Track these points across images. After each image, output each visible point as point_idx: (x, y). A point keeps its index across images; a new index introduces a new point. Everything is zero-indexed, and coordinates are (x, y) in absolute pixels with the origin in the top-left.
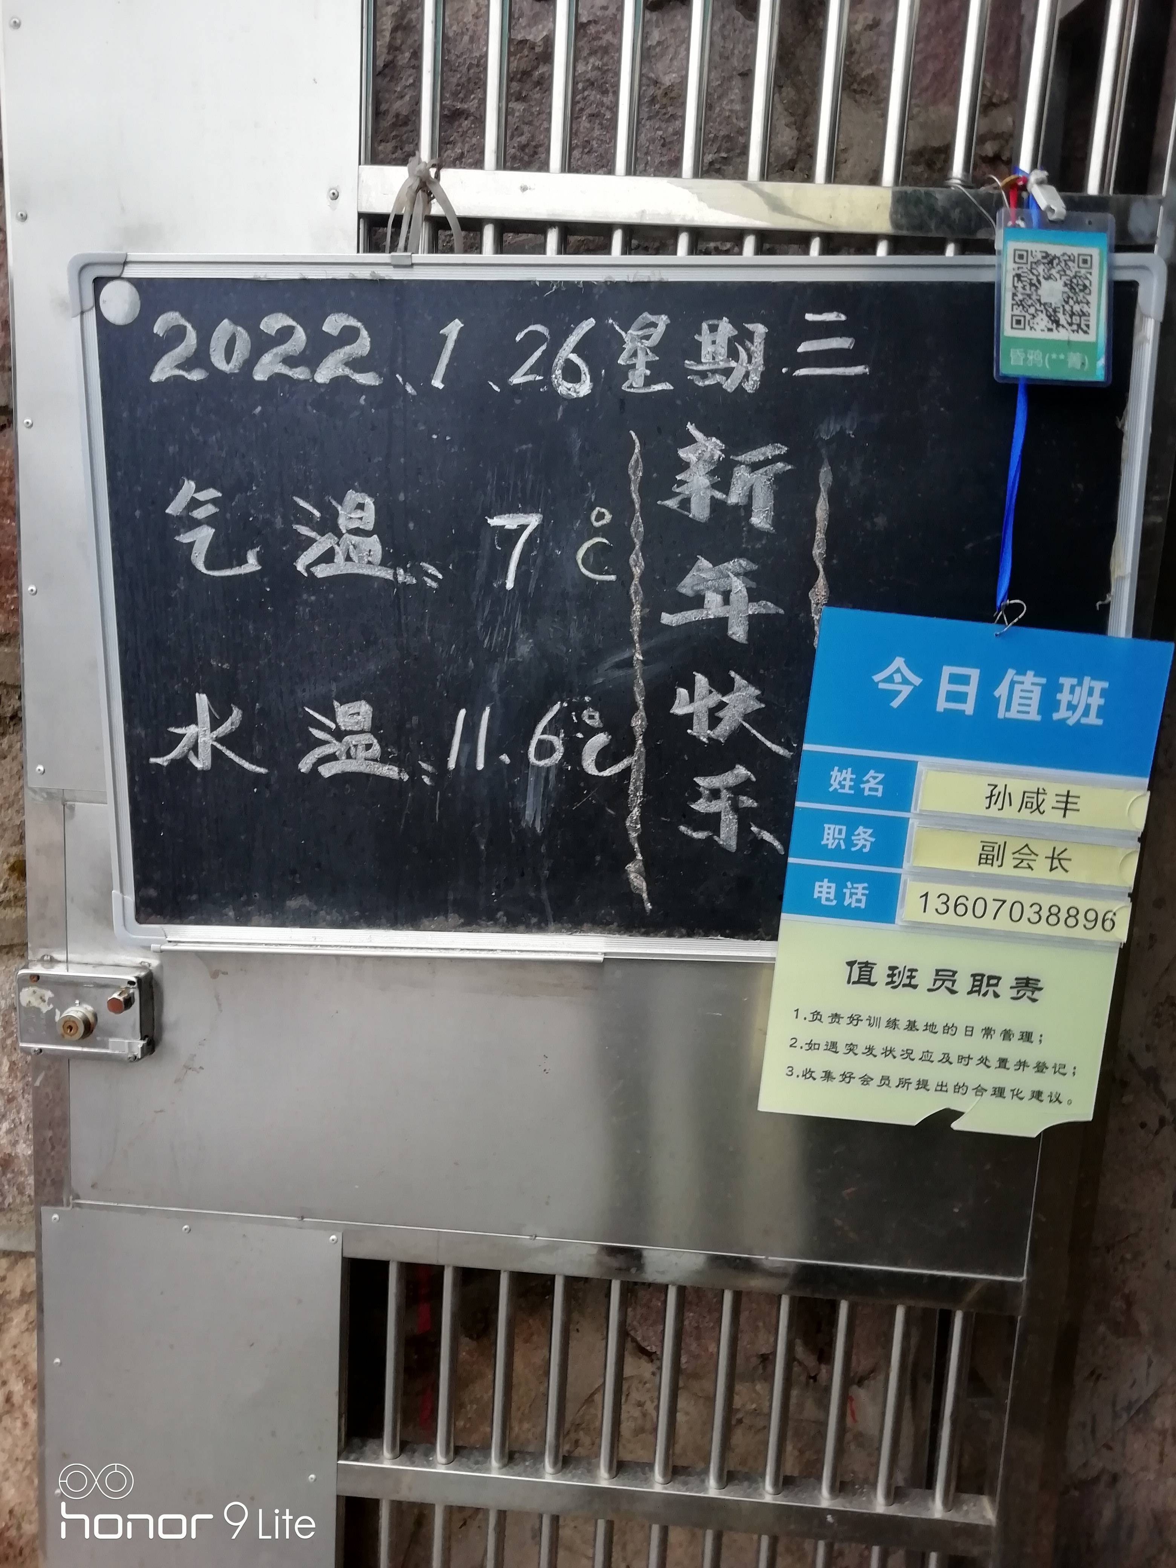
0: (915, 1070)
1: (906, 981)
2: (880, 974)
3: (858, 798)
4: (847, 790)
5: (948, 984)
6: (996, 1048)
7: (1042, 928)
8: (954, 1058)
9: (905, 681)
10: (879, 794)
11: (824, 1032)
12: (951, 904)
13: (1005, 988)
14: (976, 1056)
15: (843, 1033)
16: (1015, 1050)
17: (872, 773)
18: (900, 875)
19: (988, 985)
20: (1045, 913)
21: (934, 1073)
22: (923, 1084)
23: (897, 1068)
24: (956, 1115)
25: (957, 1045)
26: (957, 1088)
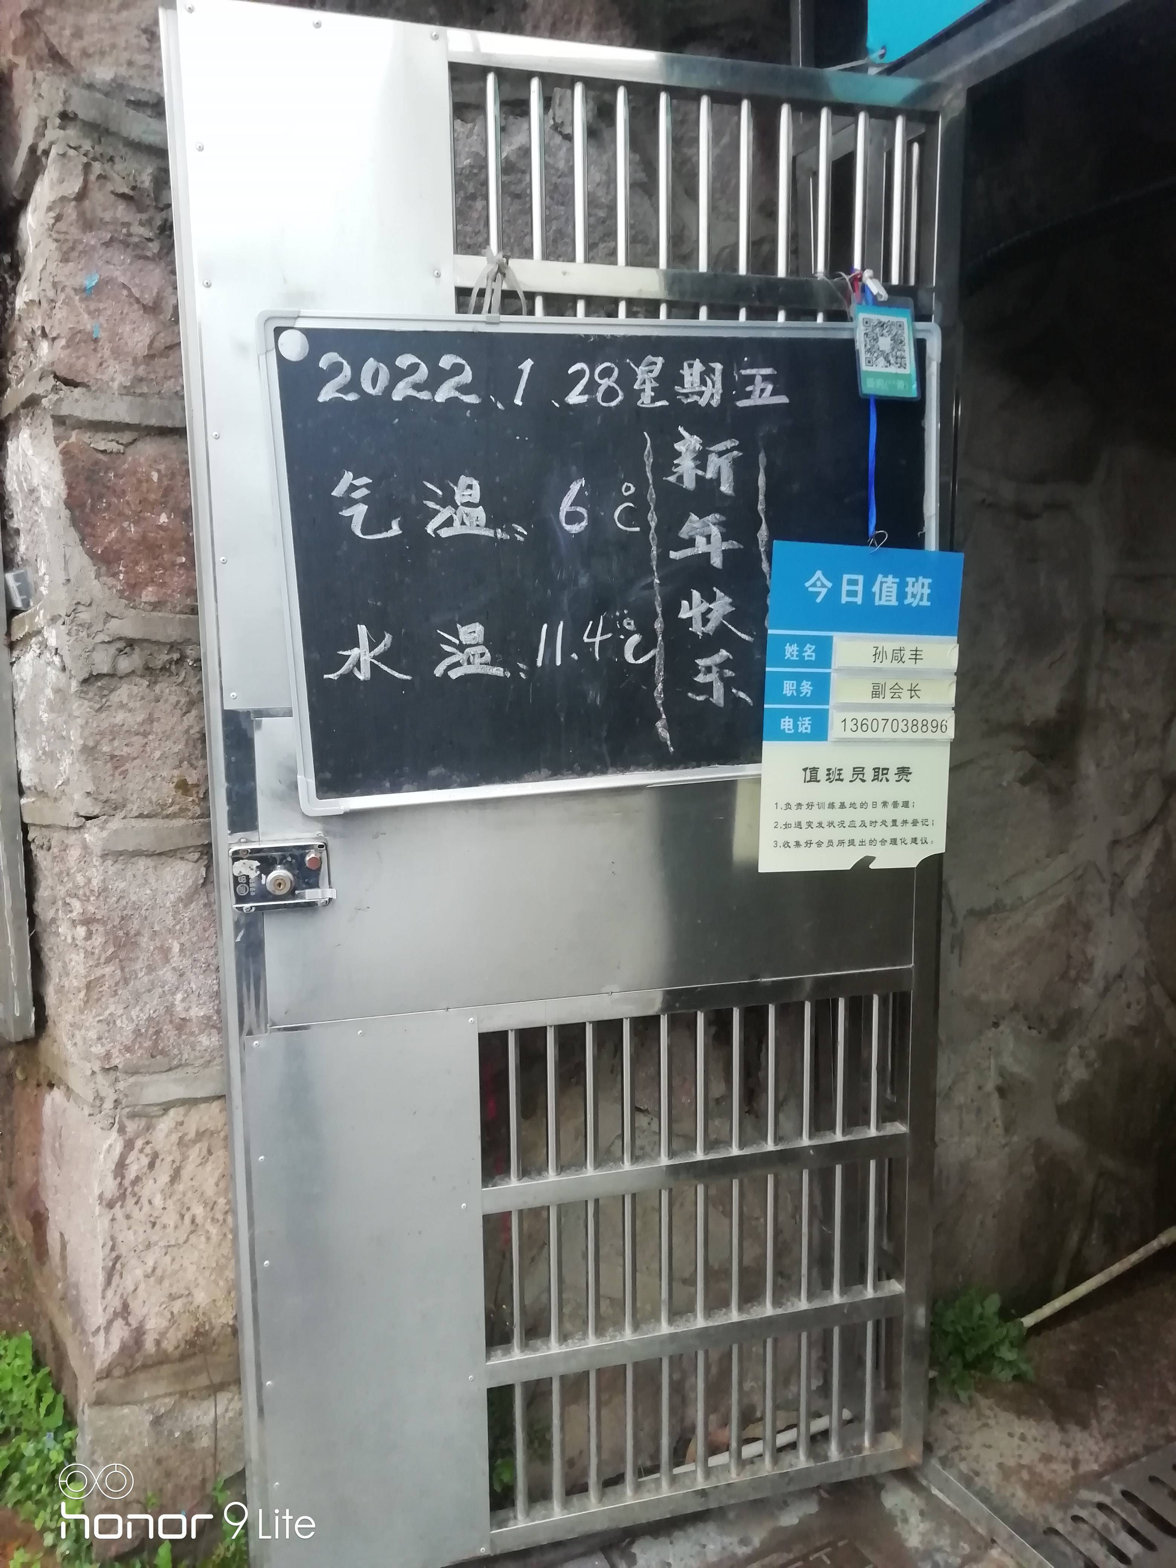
0: (846, 834)
1: (837, 777)
2: (822, 775)
3: (802, 663)
4: (795, 658)
5: (861, 776)
6: (889, 814)
7: (910, 735)
8: (867, 824)
9: (823, 586)
10: (813, 659)
11: (793, 816)
12: (859, 725)
13: (892, 775)
14: (879, 821)
15: (804, 815)
16: (900, 814)
17: (808, 645)
18: (828, 710)
19: (883, 774)
20: (910, 725)
21: (858, 834)
22: (852, 842)
23: (837, 834)
24: (872, 859)
25: (868, 815)
26: (872, 842)
